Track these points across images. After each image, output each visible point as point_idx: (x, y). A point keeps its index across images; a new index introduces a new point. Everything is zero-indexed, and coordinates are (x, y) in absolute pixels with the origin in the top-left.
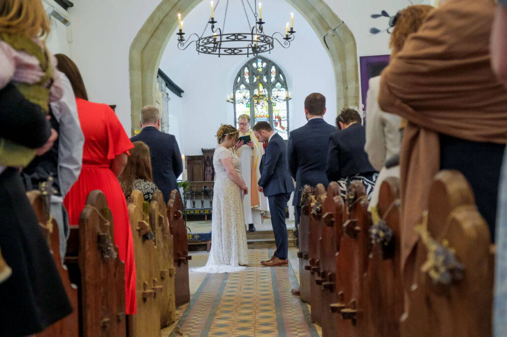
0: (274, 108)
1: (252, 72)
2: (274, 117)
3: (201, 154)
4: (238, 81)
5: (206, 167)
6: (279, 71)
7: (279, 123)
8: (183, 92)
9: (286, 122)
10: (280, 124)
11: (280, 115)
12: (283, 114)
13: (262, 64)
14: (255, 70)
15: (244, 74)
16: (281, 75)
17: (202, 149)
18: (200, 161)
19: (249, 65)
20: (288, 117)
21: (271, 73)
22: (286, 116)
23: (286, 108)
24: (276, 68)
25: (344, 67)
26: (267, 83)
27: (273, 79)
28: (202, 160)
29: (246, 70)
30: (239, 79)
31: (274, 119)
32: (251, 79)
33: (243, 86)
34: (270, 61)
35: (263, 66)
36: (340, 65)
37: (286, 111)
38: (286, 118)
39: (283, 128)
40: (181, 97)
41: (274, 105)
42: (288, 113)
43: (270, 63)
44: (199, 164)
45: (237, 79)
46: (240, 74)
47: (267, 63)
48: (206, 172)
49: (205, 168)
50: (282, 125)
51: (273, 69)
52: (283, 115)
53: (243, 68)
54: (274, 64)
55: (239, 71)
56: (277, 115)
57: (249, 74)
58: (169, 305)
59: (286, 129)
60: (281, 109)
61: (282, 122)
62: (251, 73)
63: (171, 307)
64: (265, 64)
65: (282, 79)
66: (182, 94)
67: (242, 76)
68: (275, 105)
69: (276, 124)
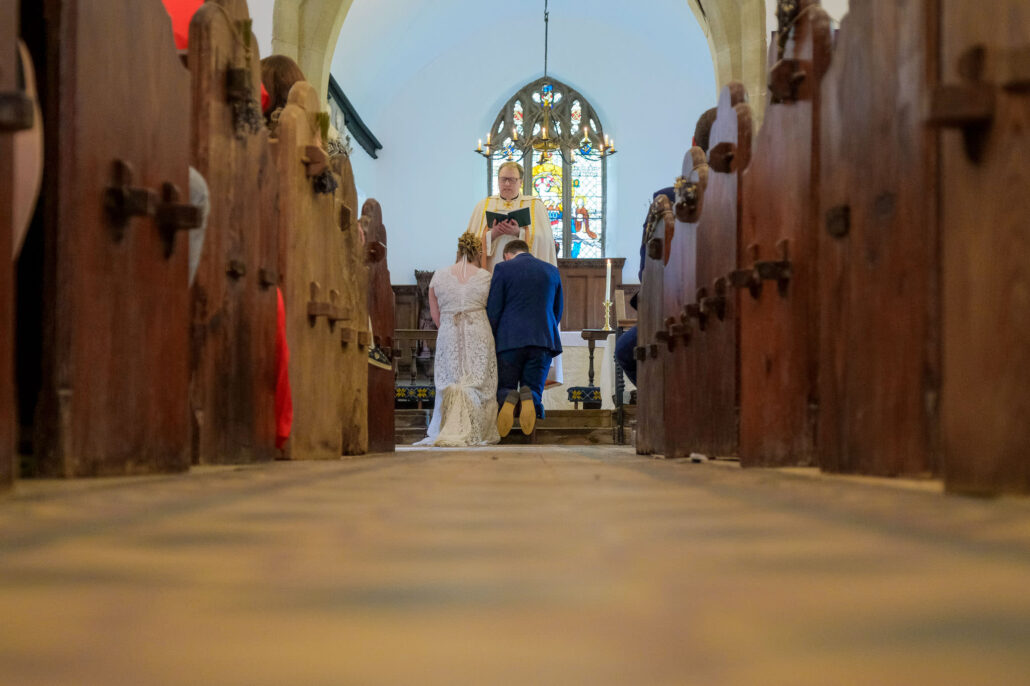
0: (575, 191)
1: (531, 112)
2: (574, 211)
3: (413, 282)
4: (500, 130)
5: (423, 311)
6: (589, 113)
7: (583, 225)
8: (380, 147)
9: (599, 222)
10: (587, 226)
11: (587, 207)
12: (594, 205)
13: (553, 96)
14: (536, 107)
15: (513, 116)
16: (592, 121)
17: (416, 271)
18: (410, 298)
19: (524, 97)
20: (604, 211)
21: (571, 115)
22: (599, 209)
23: (600, 193)
24: (581, 105)
25: (737, 54)
26: (563, 135)
27: (575, 128)
28: (414, 294)
29: (518, 108)
30: (502, 126)
31: (574, 215)
32: (528, 127)
33: (508, 142)
34: (570, 90)
35: (555, 101)
36: (728, 50)
37: (600, 200)
38: (600, 215)
39: (592, 235)
40: (375, 157)
41: (575, 186)
42: (604, 203)
43: (571, 95)
44: (409, 304)
45: (497, 125)
46: (505, 115)
47: (563, 93)
48: (422, 321)
49: (420, 313)
50: (591, 228)
51: (576, 108)
52: (594, 207)
53: (512, 103)
54: (578, 97)
55: (502, 108)
56: (580, 207)
57: (523, 116)
58: (354, 410)
59: (599, 237)
60: (590, 194)
61: (591, 222)
62: (527, 113)
63: (358, 415)
64: (558, 96)
65: (595, 130)
66: (378, 152)
67: (508, 120)
68: (578, 186)
69: (578, 226)
